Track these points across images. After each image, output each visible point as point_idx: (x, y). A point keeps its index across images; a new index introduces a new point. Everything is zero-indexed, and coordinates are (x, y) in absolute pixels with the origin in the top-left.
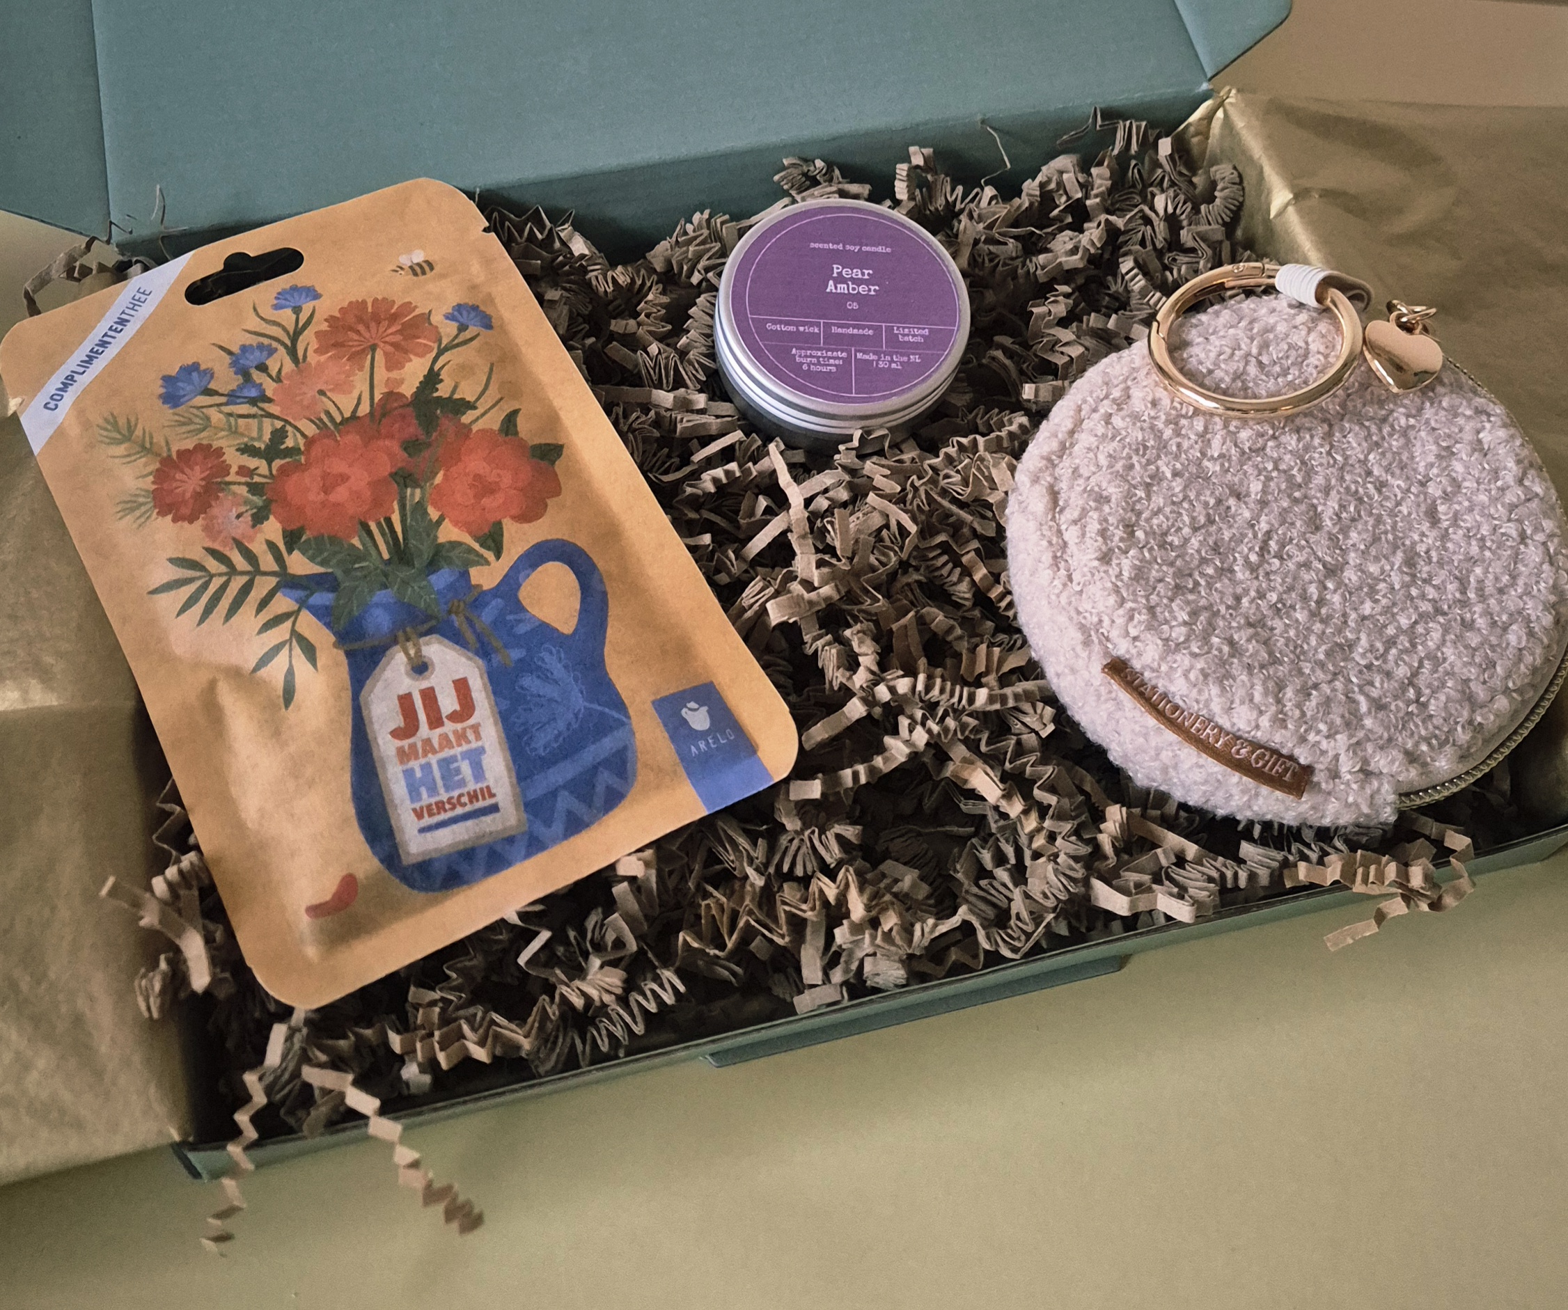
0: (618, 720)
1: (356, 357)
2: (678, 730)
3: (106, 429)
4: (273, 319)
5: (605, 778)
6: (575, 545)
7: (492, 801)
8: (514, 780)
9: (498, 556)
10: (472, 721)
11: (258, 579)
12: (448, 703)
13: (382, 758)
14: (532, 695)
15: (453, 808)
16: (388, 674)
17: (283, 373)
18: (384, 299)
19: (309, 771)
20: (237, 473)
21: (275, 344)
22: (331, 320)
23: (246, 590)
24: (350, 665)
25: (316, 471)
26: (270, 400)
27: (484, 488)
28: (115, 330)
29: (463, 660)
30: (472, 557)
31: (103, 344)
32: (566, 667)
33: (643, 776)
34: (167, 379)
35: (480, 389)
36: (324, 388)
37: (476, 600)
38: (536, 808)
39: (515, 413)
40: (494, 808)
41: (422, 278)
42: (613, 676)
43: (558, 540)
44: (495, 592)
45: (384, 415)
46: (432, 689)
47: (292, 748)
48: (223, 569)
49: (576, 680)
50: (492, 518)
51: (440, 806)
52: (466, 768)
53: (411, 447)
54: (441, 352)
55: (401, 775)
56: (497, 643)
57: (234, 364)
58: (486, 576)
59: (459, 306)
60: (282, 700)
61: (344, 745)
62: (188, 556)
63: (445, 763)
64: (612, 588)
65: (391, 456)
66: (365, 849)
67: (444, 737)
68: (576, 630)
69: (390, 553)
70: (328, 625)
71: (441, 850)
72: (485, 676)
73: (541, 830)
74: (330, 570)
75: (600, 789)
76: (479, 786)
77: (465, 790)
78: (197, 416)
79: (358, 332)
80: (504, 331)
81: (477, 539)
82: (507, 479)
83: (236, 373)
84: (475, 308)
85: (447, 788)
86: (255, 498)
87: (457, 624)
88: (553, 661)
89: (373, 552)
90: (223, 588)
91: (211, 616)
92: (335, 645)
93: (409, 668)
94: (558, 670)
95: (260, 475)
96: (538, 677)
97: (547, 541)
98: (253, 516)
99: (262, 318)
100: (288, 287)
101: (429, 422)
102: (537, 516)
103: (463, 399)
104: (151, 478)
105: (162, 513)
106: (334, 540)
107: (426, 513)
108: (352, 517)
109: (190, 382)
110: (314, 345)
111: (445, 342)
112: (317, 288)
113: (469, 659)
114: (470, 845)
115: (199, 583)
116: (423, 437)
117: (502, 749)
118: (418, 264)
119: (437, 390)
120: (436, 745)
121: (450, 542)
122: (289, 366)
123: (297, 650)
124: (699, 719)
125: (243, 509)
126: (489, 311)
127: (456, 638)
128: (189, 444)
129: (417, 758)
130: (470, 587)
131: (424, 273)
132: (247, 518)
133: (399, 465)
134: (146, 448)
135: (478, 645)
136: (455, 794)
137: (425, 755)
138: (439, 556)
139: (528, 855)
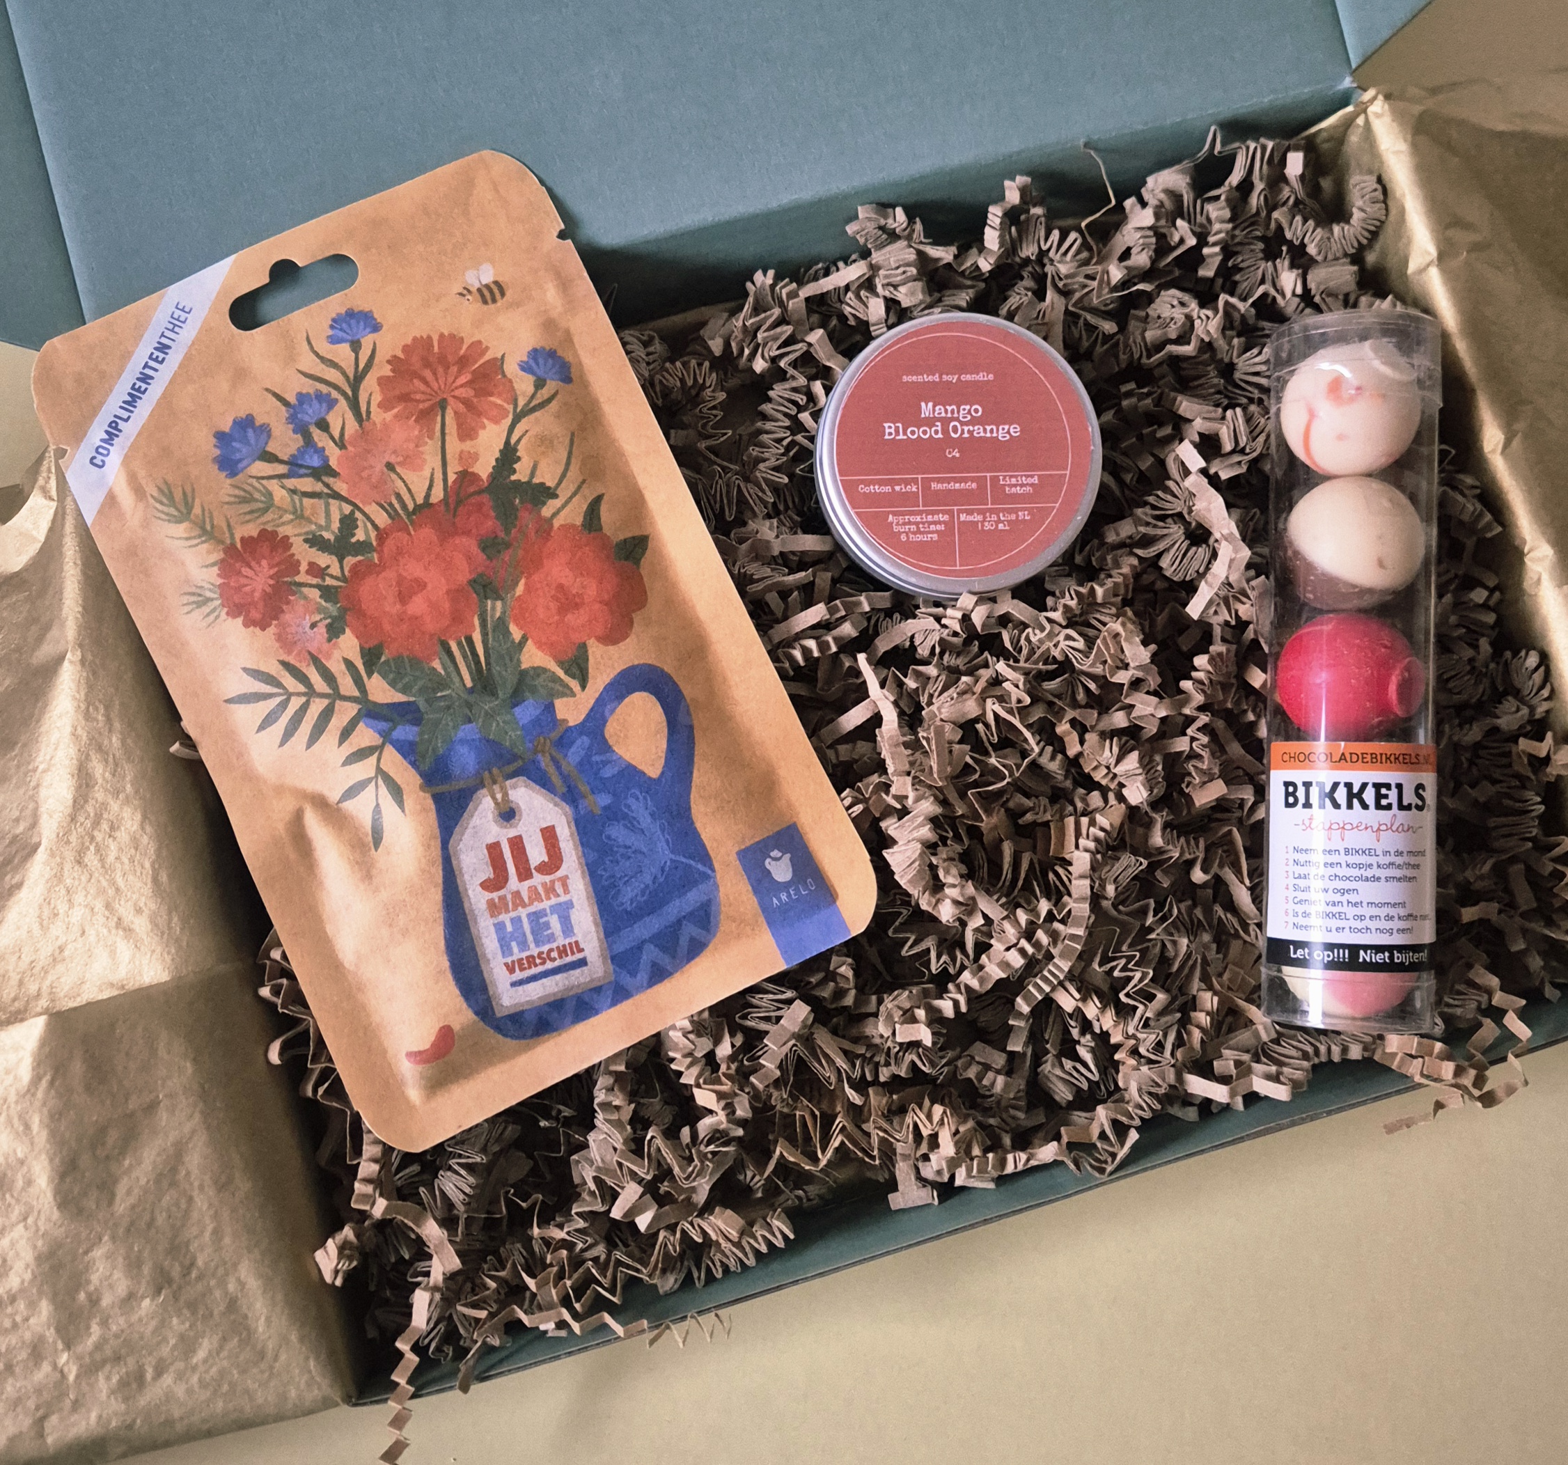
0: (704, 873)
1: (425, 416)
2: (761, 882)
3: (162, 503)
4: (329, 357)
5: (690, 930)
6: (662, 671)
7: (579, 956)
8: (602, 935)
9: (583, 687)
10: (560, 874)
11: (338, 703)
12: (536, 854)
13: (472, 911)
14: (619, 846)
15: (543, 963)
16: (476, 821)
17: (346, 437)
18: (452, 336)
19: (402, 920)
20: (308, 572)
21: (335, 394)
22: (394, 361)
23: (327, 715)
24: (438, 811)
25: (390, 574)
26: (334, 474)
27: (568, 602)
28: (156, 360)
29: (551, 805)
30: (558, 687)
31: (145, 378)
32: (652, 815)
33: (725, 926)
34: (221, 437)
35: (562, 467)
36: (393, 459)
37: (561, 737)
38: (623, 960)
39: (598, 500)
40: (582, 963)
41: (492, 306)
42: (698, 825)
43: (644, 665)
44: (582, 728)
45: (459, 502)
46: (520, 837)
47: (384, 895)
48: (302, 689)
49: (663, 831)
50: (577, 638)
51: (531, 961)
52: (554, 922)
53: (491, 546)
54: (517, 419)
55: (492, 929)
56: (584, 788)
57: (292, 419)
58: (572, 710)
59: (535, 350)
60: (370, 838)
61: (436, 895)
62: (263, 669)
63: (535, 917)
64: (700, 720)
65: (469, 558)
66: (460, 1001)
67: (533, 890)
68: (663, 773)
69: (473, 680)
70: (413, 764)
71: (533, 1002)
72: (573, 824)
73: (627, 980)
74: (412, 699)
75: (684, 941)
76: (567, 942)
77: (554, 945)
78: (259, 491)
79: (426, 383)
80: (585, 385)
81: (561, 664)
82: (592, 590)
83: (295, 432)
84: (552, 354)
85: (537, 945)
86: (328, 605)
87: (543, 765)
88: (640, 809)
89: (456, 679)
90: (304, 708)
91: (293, 739)
92: (422, 788)
93: (496, 813)
94: (645, 820)
95: (332, 576)
96: (625, 826)
97: (633, 668)
98: (329, 627)
99: (317, 354)
100: (343, 311)
101: (507, 514)
102: (624, 637)
103: (542, 484)
104: (215, 570)
105: (233, 614)
106: (416, 662)
107: (507, 633)
108: (432, 636)
109: (248, 443)
110: (377, 398)
111: (521, 403)
112: (376, 316)
113: (556, 805)
114: (559, 997)
115: (278, 700)
116: (502, 535)
117: (590, 905)
118: (487, 286)
119: (514, 471)
120: (526, 900)
121: (534, 668)
122: (352, 426)
123: (383, 790)
124: (781, 870)
125: (317, 617)
126: (569, 358)
127: (543, 782)
128: (252, 530)
129: (507, 911)
130: (555, 722)
131: (494, 301)
132: (321, 629)
133: (479, 570)
134: (206, 532)
135: (565, 790)
136: (545, 948)
137: (515, 909)
138: (525, 683)
139: (614, 1003)
